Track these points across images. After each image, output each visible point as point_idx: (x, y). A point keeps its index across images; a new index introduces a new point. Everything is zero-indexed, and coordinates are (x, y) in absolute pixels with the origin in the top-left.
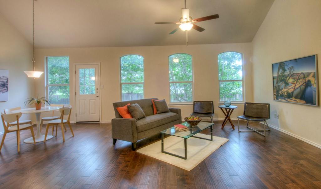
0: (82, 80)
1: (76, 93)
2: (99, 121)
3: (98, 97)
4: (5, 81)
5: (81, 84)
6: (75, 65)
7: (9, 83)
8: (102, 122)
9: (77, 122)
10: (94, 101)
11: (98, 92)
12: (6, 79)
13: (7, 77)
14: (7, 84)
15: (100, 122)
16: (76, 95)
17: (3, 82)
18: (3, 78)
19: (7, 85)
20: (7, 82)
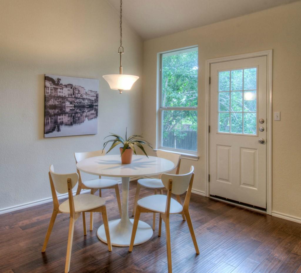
0: (224, 101)
1: (209, 127)
2: (265, 210)
3: (262, 142)
4: (93, 98)
5: (223, 108)
6: (210, 64)
7: (100, 103)
8: (273, 215)
9: (211, 196)
10: (253, 151)
11: (263, 130)
12: (95, 95)
13: (96, 92)
14: (96, 104)
15: (269, 212)
16: (209, 131)
17: (90, 100)
18: (89, 93)
19: (97, 106)
20: (97, 100)
